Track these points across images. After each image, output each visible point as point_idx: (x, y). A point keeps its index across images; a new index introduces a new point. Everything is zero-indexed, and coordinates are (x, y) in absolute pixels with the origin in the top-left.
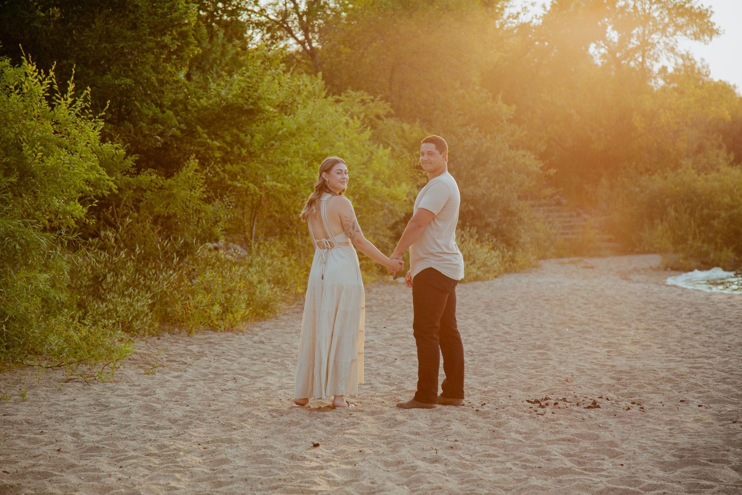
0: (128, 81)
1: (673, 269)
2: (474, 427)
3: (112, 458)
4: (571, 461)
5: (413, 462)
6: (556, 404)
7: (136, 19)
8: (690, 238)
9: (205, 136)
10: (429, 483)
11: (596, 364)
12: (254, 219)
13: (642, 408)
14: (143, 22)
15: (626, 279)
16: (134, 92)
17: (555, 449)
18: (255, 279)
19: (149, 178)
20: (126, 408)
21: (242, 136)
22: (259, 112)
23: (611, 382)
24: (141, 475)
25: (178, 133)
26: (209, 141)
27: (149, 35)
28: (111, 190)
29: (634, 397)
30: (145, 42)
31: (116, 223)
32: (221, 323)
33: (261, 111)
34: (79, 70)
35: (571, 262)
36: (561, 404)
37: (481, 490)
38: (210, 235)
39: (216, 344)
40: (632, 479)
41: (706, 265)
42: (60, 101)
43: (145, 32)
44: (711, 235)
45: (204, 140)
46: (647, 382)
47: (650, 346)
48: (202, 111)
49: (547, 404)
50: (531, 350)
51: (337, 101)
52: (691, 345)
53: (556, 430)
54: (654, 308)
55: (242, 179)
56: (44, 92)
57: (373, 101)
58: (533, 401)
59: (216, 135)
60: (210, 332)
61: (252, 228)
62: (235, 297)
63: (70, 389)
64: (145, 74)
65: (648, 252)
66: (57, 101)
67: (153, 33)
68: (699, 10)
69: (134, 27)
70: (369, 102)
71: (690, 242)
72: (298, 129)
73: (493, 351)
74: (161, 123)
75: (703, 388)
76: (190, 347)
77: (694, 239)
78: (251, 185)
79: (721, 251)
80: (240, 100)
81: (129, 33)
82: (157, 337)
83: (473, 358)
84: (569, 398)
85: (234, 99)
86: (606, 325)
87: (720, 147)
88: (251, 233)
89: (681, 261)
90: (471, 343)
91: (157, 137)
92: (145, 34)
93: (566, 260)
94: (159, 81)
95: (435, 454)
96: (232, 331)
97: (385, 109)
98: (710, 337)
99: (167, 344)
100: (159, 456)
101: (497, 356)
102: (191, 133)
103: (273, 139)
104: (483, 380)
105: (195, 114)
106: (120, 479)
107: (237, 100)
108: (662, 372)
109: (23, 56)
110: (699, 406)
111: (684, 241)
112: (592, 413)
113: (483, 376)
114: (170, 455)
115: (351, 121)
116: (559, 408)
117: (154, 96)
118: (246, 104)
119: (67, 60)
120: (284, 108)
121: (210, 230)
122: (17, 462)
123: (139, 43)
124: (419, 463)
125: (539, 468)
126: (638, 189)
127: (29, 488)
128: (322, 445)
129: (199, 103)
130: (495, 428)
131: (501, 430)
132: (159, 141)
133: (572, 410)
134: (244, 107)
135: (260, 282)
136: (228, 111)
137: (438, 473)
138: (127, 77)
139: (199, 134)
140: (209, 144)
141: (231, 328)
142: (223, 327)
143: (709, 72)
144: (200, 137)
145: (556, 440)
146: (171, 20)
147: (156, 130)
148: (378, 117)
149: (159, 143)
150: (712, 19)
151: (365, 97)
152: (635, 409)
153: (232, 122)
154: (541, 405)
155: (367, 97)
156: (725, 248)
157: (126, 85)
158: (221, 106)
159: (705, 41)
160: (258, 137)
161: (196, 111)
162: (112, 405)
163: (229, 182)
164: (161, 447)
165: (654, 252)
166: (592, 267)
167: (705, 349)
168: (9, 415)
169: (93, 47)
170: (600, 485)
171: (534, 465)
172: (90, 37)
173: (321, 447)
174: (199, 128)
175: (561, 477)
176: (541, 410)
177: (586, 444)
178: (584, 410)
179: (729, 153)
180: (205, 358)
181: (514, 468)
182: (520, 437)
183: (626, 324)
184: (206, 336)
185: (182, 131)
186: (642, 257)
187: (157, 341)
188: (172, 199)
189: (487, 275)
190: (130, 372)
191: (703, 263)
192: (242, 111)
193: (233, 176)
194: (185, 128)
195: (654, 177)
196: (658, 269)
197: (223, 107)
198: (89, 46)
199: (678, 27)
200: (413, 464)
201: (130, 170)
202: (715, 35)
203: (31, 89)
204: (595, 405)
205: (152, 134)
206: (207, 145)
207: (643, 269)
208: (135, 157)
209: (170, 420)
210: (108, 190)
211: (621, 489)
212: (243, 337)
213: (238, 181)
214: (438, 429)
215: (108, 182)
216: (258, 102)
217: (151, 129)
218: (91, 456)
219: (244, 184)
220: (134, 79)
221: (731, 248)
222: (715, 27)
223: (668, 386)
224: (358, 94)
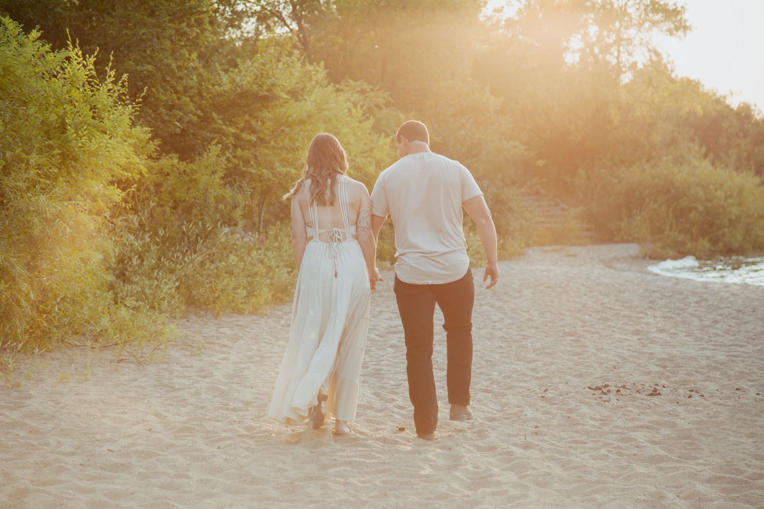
0: (150, 67)
1: (651, 258)
2: (547, 413)
3: (205, 438)
4: (661, 448)
5: (508, 448)
6: (618, 391)
7: (155, 6)
8: (668, 228)
9: (221, 122)
10: (534, 469)
11: (633, 352)
12: (263, 205)
13: (702, 396)
14: (161, 10)
15: (610, 267)
16: (154, 79)
17: (640, 436)
18: (273, 263)
19: (170, 162)
20: (193, 389)
21: (253, 122)
22: (273, 99)
23: (658, 369)
24: (243, 455)
25: (195, 118)
26: (224, 127)
27: (169, 22)
28: (141, 174)
29: (688, 385)
30: (165, 30)
31: (137, 206)
32: (245, 306)
33: (276, 98)
34: (100, 56)
35: (554, 250)
36: (623, 391)
37: (589, 476)
38: (229, 219)
39: (246, 327)
40: (733, 468)
41: (681, 255)
42: (98, 87)
43: (165, 19)
44: (687, 226)
45: (219, 126)
46: (694, 369)
47: (677, 334)
48: (216, 98)
49: (609, 391)
50: (562, 337)
51: (338, 90)
52: (715, 333)
53: (631, 417)
54: (660, 297)
55: (255, 165)
56: (87, 77)
57: (372, 90)
58: (594, 388)
59: (230, 121)
60: (235, 315)
61: (260, 214)
62: (257, 281)
63: (126, 370)
64: (165, 60)
65: (627, 241)
66: (96, 86)
67: (172, 21)
68: (674, 7)
69: (152, 14)
70: (369, 92)
71: (667, 232)
72: (309, 116)
73: (526, 338)
74: (178, 109)
75: (751, 376)
76: (221, 330)
77: (671, 229)
78: (265, 171)
79: (697, 240)
80: (255, 87)
81: (150, 20)
82: (186, 320)
83: (508, 345)
84: (628, 385)
85: (249, 85)
86: (623, 313)
87: (692, 140)
88: (260, 219)
89: (659, 250)
90: (500, 329)
91: (177, 123)
92: (165, 22)
93: (546, 248)
94: (178, 67)
95: (524, 440)
96: (256, 314)
97: (384, 98)
98: (730, 326)
99: (197, 326)
100: (252, 438)
101: (532, 343)
102: (206, 119)
103: (283, 124)
104: (531, 366)
105: (210, 101)
106: (226, 460)
107: (251, 86)
108: (702, 359)
109: (69, 41)
110: (757, 394)
111: (662, 231)
112: (655, 399)
113: (529, 362)
114: (262, 437)
115: (354, 110)
116: (622, 395)
117: (173, 82)
118: (261, 90)
119: (89, 46)
120: (295, 94)
121: (229, 214)
122: (116, 441)
123: (160, 30)
124: (515, 449)
125: (634, 455)
126: (616, 181)
127: (140, 467)
128: (408, 429)
129: (214, 89)
130: (568, 415)
131: (574, 416)
132: (178, 127)
133: (635, 397)
134: (258, 93)
135: (278, 267)
136: (242, 97)
137: (536, 458)
138: (148, 63)
139: (214, 120)
140: (224, 130)
141: (254, 312)
142: (247, 310)
143: (675, 67)
144: (216, 123)
145: (634, 427)
146: (190, 8)
147: (175, 116)
148: (378, 106)
149: (178, 129)
150: (685, 16)
151: (365, 87)
152: (696, 397)
153: (246, 109)
154: (603, 392)
155: (365, 86)
156: (701, 239)
157: (148, 71)
158: (237, 92)
159: (680, 38)
160: (268, 124)
161: (211, 98)
162: (177, 386)
163: (244, 169)
164: (249, 429)
165: (633, 242)
166: (574, 256)
167: (732, 338)
168: (81, 394)
169: (114, 33)
170: (704, 473)
171: (628, 453)
172: (112, 23)
173: (407, 431)
174: (215, 115)
175: (661, 465)
176: (605, 397)
177: (667, 431)
178: (649, 398)
179: (701, 146)
180: (242, 341)
181: (610, 455)
182: (597, 424)
183: (641, 312)
184: (233, 319)
185: (199, 117)
186: (620, 246)
187: (187, 323)
188: (193, 183)
189: (480, 262)
190: (175, 353)
191: (679, 252)
192: (257, 98)
193: (247, 162)
194: (202, 114)
195: (632, 169)
196: (636, 258)
197: (238, 93)
198: (110, 32)
199: (654, 23)
200: (509, 450)
201: (152, 155)
202: (689, 31)
203: (74, 74)
204: (655, 393)
205: (172, 120)
206: (222, 132)
207: (623, 258)
208: (157, 142)
209: (242, 402)
210: (138, 174)
211: (729, 478)
212: (268, 320)
213: (252, 166)
214: (511, 414)
215: (138, 166)
216: (273, 88)
217: (171, 115)
218: (185, 436)
219: (259, 170)
220: (155, 66)
221: (706, 239)
222: (688, 24)
223: (717, 374)
224: (358, 83)
